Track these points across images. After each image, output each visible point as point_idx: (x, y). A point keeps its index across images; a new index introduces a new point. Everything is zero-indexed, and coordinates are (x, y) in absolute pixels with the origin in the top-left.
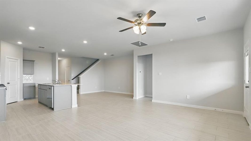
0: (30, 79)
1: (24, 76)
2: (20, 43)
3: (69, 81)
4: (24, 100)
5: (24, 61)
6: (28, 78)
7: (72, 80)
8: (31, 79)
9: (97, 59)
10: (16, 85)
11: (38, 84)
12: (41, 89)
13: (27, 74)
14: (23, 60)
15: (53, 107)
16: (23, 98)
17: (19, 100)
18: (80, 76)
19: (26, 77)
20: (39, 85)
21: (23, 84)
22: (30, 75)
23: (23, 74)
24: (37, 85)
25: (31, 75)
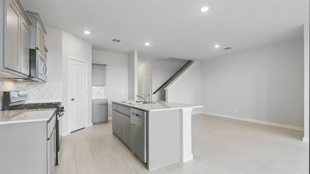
0: (100, 92)
1: (94, 87)
2: (87, 33)
3: (149, 95)
4: (93, 124)
5: (94, 66)
6: (98, 90)
7: (154, 93)
8: (102, 93)
9: (188, 60)
10: (83, 103)
11: (112, 102)
12: (117, 111)
13: (97, 86)
14: (93, 64)
15: (145, 162)
16: (92, 122)
17: (86, 126)
18: (168, 89)
19: (96, 89)
20: (114, 103)
21: (92, 100)
22: (100, 87)
23: (92, 86)
24: (110, 103)
25: (102, 87)
